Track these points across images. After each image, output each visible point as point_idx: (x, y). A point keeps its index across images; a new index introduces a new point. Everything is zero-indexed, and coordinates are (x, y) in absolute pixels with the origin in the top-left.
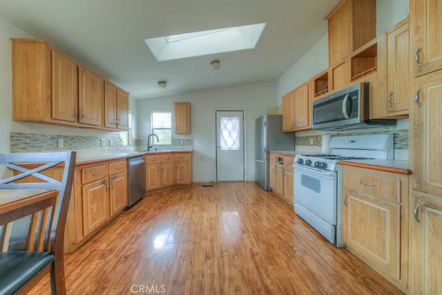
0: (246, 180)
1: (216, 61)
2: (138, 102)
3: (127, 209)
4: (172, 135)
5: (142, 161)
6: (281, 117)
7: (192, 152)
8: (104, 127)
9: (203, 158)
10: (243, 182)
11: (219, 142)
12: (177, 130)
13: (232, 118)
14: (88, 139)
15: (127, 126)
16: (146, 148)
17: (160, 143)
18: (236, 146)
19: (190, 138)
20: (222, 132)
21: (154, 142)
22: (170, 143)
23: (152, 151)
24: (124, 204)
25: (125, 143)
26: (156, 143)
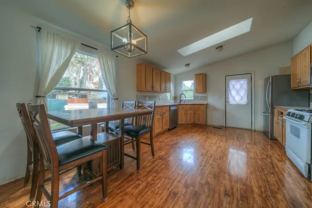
0: (253, 129)
1: (220, 47)
2: (176, 76)
3: (169, 130)
4: (194, 94)
5: (176, 108)
6: (289, 76)
7: (207, 105)
8: (161, 92)
9: (215, 109)
10: (251, 130)
11: (228, 98)
12: (197, 91)
13: (240, 80)
14: (155, 96)
15: (170, 90)
16: (179, 102)
17: (187, 99)
18: (244, 101)
19: (206, 96)
20: (230, 91)
21: (183, 98)
22: (192, 99)
23: (182, 103)
24: (168, 127)
25: (169, 99)
26: (184, 99)
